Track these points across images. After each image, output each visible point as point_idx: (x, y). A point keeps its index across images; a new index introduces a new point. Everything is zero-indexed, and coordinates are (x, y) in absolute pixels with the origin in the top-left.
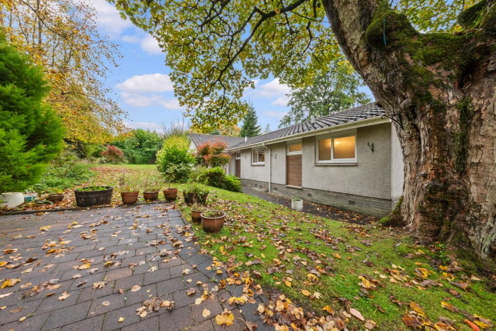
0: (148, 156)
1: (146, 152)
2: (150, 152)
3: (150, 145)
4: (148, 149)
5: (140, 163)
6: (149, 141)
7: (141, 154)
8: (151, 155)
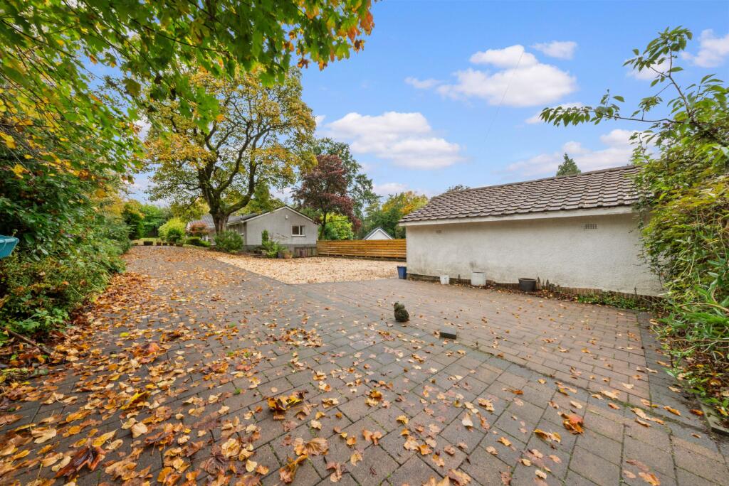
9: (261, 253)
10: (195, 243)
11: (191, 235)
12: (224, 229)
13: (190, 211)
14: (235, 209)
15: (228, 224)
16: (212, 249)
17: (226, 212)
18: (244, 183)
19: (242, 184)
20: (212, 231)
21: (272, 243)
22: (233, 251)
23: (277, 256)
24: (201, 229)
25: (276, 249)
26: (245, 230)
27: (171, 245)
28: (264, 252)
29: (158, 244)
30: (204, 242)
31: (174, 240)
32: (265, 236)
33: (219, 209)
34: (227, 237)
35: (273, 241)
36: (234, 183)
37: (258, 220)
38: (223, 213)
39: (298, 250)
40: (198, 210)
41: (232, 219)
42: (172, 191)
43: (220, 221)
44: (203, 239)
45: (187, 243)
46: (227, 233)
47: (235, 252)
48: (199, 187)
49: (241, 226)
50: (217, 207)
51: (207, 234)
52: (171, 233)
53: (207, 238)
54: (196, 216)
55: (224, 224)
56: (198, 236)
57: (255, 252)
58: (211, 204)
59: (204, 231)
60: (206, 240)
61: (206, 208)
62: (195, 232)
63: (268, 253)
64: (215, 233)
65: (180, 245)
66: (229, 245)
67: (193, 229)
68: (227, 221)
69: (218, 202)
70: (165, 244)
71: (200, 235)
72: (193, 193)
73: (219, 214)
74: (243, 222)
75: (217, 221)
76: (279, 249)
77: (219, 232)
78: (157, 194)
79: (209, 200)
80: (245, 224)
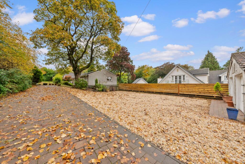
0: (48, 78)
1: (48, 77)
2: (49, 77)
3: (49, 74)
4: (49, 76)
5: (45, 81)
6: (49, 73)
7: (46, 78)
8: (50, 78)
9: (95, 89)
10: (66, 84)
11: (65, 80)
12: (79, 78)
13: (64, 70)
14: (84, 69)
15: (81, 76)
16: (74, 87)
17: (80, 71)
18: (87, 58)
19: (86, 59)
20: (73, 79)
21: (100, 85)
22: (83, 88)
23: (103, 91)
24: (69, 78)
25: (102, 87)
26: (88, 79)
27: (56, 85)
28: (97, 89)
29: (50, 85)
30: (70, 84)
31: (57, 82)
32: (96, 81)
33: (77, 69)
34: (80, 82)
35: (100, 83)
36: (83, 58)
37: (93, 74)
38: (79, 71)
39: (111, 88)
40: (68, 70)
41: (82, 74)
42: (56, 61)
43: (77, 75)
44: (70, 82)
45: (63, 84)
46: (80, 80)
47: (84, 89)
48: (68, 59)
49: (86, 77)
50: (76, 68)
51: (71, 80)
52: (56, 80)
53: (71, 82)
54: (67, 72)
55: (79, 76)
56: (68, 81)
57: (93, 89)
58: (73, 67)
59: (70, 79)
60: (71, 83)
61: (71, 68)
62: (67, 79)
63: (99, 89)
64: (75, 80)
65: (59, 85)
66: (81, 86)
67: (66, 78)
68: (80, 74)
69: (76, 65)
70: (53, 85)
71: (68, 80)
72: (65, 62)
73: (77, 71)
74: (87, 75)
75: (76, 74)
76: (103, 87)
77: (77, 79)
78: (49, 62)
79: (72, 65)
80: (88, 76)
